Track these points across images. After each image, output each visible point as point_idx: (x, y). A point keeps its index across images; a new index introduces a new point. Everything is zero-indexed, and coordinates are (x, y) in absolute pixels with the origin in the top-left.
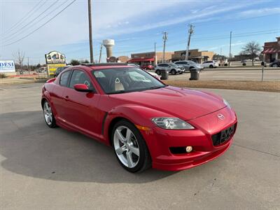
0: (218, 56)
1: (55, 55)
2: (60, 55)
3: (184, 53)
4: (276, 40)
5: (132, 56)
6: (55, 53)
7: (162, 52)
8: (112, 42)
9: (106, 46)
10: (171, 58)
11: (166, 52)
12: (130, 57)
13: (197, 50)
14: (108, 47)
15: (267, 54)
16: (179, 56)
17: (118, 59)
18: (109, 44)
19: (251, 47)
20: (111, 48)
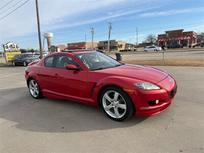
0: (129, 44)
1: (11, 45)
2: (15, 45)
3: (106, 42)
4: (165, 33)
5: (68, 44)
6: (12, 44)
7: (91, 42)
8: (51, 35)
9: (46, 38)
10: (97, 46)
11: (94, 41)
12: (67, 46)
13: (114, 40)
14: (48, 38)
15: (160, 42)
16: (103, 45)
17: (57, 47)
18: (49, 36)
19: (151, 38)
20: (51, 40)
